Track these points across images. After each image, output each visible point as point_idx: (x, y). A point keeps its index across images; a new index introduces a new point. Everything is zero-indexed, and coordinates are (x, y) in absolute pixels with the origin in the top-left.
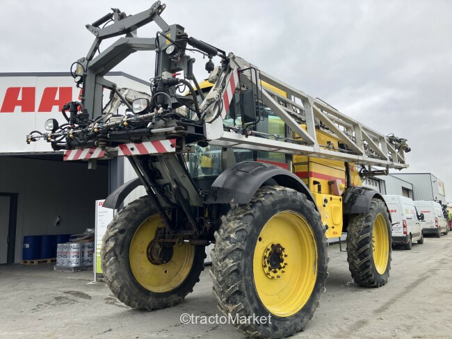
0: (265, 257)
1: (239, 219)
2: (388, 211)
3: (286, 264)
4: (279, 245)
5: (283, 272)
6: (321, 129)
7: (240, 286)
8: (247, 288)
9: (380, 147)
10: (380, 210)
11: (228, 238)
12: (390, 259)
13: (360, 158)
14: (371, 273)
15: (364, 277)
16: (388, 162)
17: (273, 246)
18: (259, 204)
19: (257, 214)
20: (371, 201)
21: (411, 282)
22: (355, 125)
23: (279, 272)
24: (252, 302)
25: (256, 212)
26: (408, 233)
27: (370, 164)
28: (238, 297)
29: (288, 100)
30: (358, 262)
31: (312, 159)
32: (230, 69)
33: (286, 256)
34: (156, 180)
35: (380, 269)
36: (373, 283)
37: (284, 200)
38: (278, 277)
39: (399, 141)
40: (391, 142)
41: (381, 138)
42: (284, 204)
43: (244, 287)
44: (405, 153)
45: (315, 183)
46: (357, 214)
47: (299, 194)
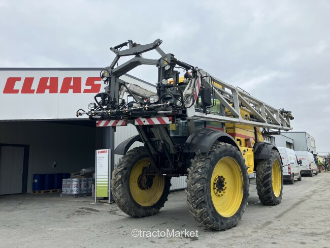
0: (215, 183)
1: (203, 161)
2: (281, 158)
3: (226, 188)
4: (222, 177)
5: (224, 192)
6: (242, 107)
7: (204, 198)
8: (208, 200)
9: (275, 116)
10: (276, 157)
11: (197, 172)
12: (282, 188)
13: (264, 124)
14: (271, 196)
15: (267, 199)
16: (280, 126)
17: (219, 177)
18: (213, 153)
19: (212, 158)
20: (271, 151)
21: (295, 203)
22: (261, 104)
23: (222, 193)
24: (210, 208)
25: (212, 157)
26: (292, 173)
27: (268, 128)
28: (203, 205)
29: (223, 90)
30: (263, 189)
31: (236, 125)
32: (197, 77)
33: (226, 183)
34: (151, 139)
35: (277, 194)
36: (273, 202)
37: (225, 151)
38: (222, 195)
39: (287, 112)
40: (282, 113)
41: (276, 111)
42: (226, 153)
43: (206, 199)
44: (290, 120)
45: (238, 140)
46: (263, 160)
47: (233, 147)
